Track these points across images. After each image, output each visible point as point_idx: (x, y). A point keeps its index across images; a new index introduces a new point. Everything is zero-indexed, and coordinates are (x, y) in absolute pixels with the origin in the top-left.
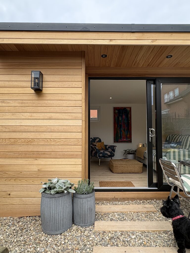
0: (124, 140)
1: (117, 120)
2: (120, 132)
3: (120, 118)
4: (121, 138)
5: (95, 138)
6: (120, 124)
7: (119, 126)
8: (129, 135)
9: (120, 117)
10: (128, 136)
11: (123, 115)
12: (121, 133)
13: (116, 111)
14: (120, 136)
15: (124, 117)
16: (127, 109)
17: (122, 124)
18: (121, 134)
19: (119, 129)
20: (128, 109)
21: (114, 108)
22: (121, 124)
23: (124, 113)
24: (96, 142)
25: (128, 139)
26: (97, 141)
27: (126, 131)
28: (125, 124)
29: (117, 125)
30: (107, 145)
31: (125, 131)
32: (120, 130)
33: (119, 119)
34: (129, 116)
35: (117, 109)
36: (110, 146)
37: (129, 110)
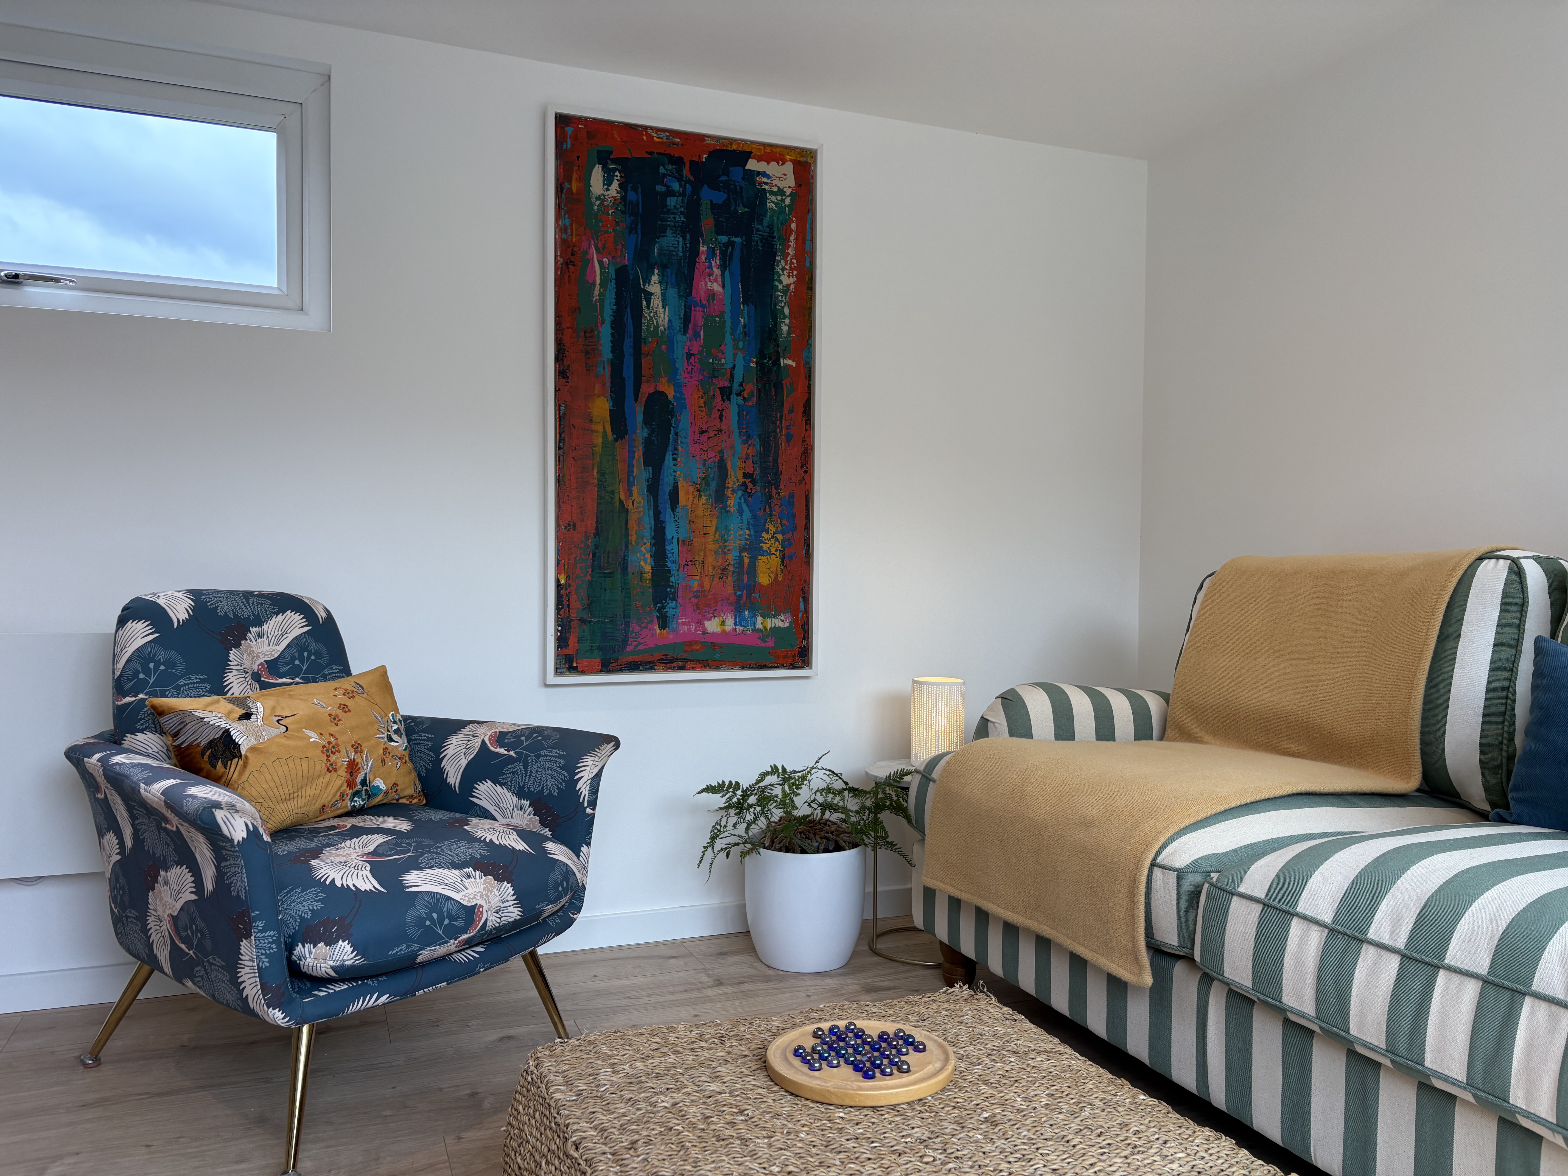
0: (712, 626)
1: (605, 332)
2: (657, 514)
3: (656, 302)
4: (671, 608)
5: (224, 608)
6: (647, 389)
7: (637, 413)
8: (775, 561)
9: (654, 288)
10: (764, 579)
11: (694, 253)
12: (670, 531)
13: (597, 174)
14: (647, 568)
15: (716, 287)
16: (752, 165)
17: (678, 386)
18: (672, 548)
19: (642, 474)
20: (772, 169)
21: (562, 120)
22: (671, 394)
23: (707, 222)
24: (236, 684)
25: (771, 623)
26: (272, 666)
27: (733, 501)
28: (726, 393)
29: (601, 407)
30: (455, 726)
31: (720, 497)
32: (653, 488)
33: (638, 315)
34: (787, 280)
35: (604, 158)
36: (501, 738)
37: (788, 182)
